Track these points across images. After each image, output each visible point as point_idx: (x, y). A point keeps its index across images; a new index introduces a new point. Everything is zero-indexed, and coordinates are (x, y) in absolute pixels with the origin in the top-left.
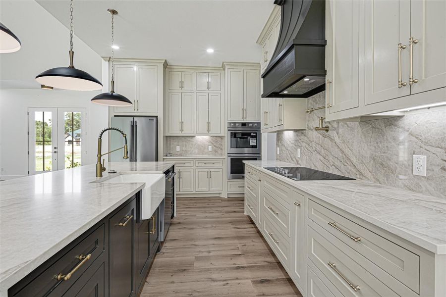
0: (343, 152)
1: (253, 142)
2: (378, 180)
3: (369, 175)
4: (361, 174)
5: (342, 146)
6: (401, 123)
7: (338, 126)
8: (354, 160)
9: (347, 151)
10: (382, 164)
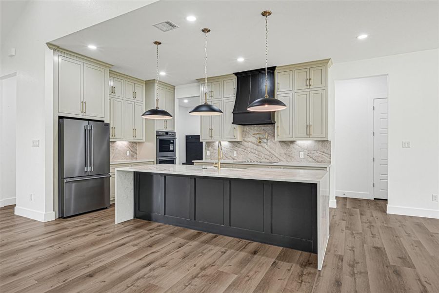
0: (270, 152)
1: (171, 148)
2: (287, 161)
3: (284, 160)
4: (280, 160)
5: (270, 150)
6: (295, 143)
7: (267, 142)
8: (277, 155)
9: (272, 152)
10: (289, 156)
